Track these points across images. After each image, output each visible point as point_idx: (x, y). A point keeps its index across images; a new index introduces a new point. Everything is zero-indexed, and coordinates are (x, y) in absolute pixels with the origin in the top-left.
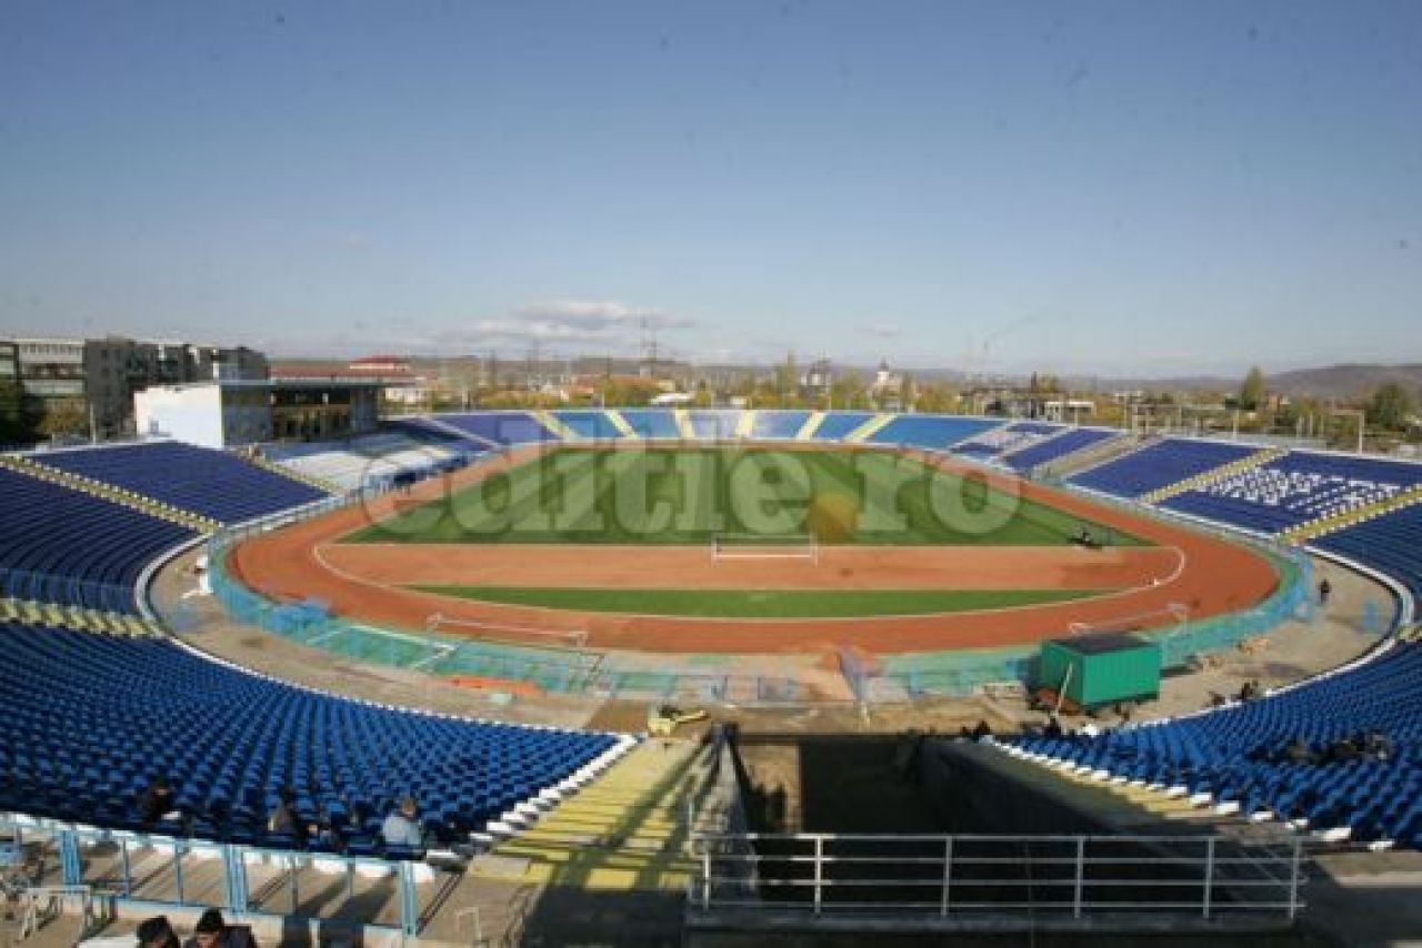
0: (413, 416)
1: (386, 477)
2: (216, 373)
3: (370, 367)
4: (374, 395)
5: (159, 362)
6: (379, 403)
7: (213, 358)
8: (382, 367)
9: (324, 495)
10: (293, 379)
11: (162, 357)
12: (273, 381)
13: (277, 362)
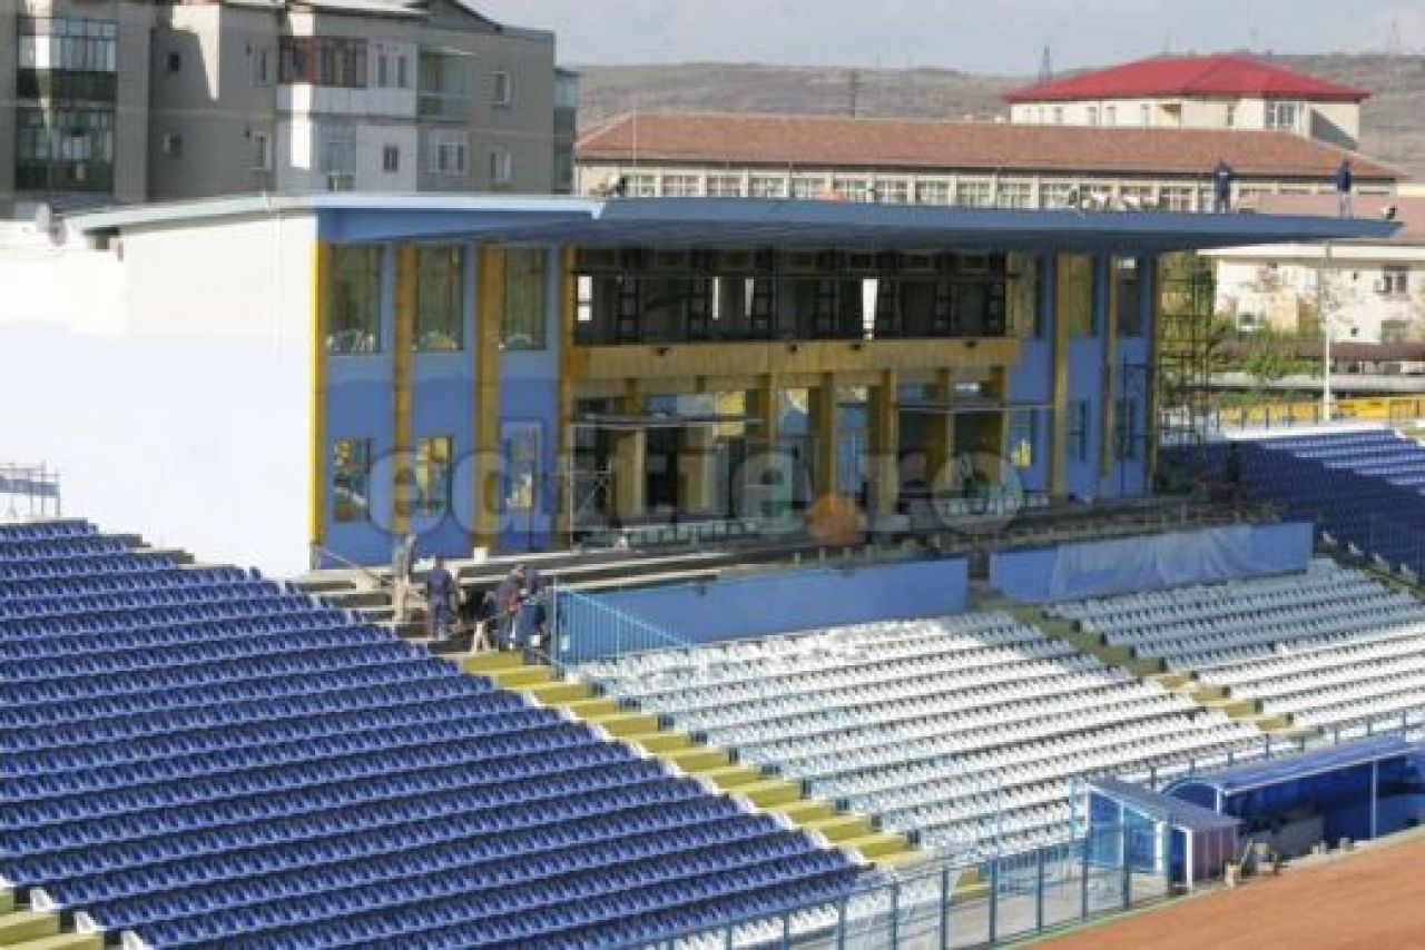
0: (1368, 420)
1: (1194, 793)
2: (301, 146)
3: (1129, 114)
4: (1144, 285)
5: (27, 82)
6: (1173, 336)
7: (294, 59)
8: (1202, 115)
9: (835, 878)
10: (699, 183)
11: (42, 54)
12: (590, 190)
13: (617, 86)
